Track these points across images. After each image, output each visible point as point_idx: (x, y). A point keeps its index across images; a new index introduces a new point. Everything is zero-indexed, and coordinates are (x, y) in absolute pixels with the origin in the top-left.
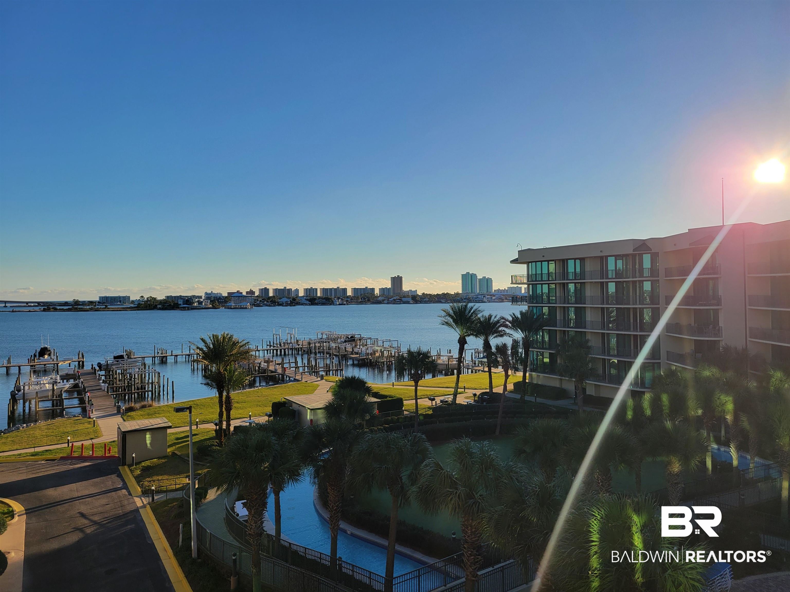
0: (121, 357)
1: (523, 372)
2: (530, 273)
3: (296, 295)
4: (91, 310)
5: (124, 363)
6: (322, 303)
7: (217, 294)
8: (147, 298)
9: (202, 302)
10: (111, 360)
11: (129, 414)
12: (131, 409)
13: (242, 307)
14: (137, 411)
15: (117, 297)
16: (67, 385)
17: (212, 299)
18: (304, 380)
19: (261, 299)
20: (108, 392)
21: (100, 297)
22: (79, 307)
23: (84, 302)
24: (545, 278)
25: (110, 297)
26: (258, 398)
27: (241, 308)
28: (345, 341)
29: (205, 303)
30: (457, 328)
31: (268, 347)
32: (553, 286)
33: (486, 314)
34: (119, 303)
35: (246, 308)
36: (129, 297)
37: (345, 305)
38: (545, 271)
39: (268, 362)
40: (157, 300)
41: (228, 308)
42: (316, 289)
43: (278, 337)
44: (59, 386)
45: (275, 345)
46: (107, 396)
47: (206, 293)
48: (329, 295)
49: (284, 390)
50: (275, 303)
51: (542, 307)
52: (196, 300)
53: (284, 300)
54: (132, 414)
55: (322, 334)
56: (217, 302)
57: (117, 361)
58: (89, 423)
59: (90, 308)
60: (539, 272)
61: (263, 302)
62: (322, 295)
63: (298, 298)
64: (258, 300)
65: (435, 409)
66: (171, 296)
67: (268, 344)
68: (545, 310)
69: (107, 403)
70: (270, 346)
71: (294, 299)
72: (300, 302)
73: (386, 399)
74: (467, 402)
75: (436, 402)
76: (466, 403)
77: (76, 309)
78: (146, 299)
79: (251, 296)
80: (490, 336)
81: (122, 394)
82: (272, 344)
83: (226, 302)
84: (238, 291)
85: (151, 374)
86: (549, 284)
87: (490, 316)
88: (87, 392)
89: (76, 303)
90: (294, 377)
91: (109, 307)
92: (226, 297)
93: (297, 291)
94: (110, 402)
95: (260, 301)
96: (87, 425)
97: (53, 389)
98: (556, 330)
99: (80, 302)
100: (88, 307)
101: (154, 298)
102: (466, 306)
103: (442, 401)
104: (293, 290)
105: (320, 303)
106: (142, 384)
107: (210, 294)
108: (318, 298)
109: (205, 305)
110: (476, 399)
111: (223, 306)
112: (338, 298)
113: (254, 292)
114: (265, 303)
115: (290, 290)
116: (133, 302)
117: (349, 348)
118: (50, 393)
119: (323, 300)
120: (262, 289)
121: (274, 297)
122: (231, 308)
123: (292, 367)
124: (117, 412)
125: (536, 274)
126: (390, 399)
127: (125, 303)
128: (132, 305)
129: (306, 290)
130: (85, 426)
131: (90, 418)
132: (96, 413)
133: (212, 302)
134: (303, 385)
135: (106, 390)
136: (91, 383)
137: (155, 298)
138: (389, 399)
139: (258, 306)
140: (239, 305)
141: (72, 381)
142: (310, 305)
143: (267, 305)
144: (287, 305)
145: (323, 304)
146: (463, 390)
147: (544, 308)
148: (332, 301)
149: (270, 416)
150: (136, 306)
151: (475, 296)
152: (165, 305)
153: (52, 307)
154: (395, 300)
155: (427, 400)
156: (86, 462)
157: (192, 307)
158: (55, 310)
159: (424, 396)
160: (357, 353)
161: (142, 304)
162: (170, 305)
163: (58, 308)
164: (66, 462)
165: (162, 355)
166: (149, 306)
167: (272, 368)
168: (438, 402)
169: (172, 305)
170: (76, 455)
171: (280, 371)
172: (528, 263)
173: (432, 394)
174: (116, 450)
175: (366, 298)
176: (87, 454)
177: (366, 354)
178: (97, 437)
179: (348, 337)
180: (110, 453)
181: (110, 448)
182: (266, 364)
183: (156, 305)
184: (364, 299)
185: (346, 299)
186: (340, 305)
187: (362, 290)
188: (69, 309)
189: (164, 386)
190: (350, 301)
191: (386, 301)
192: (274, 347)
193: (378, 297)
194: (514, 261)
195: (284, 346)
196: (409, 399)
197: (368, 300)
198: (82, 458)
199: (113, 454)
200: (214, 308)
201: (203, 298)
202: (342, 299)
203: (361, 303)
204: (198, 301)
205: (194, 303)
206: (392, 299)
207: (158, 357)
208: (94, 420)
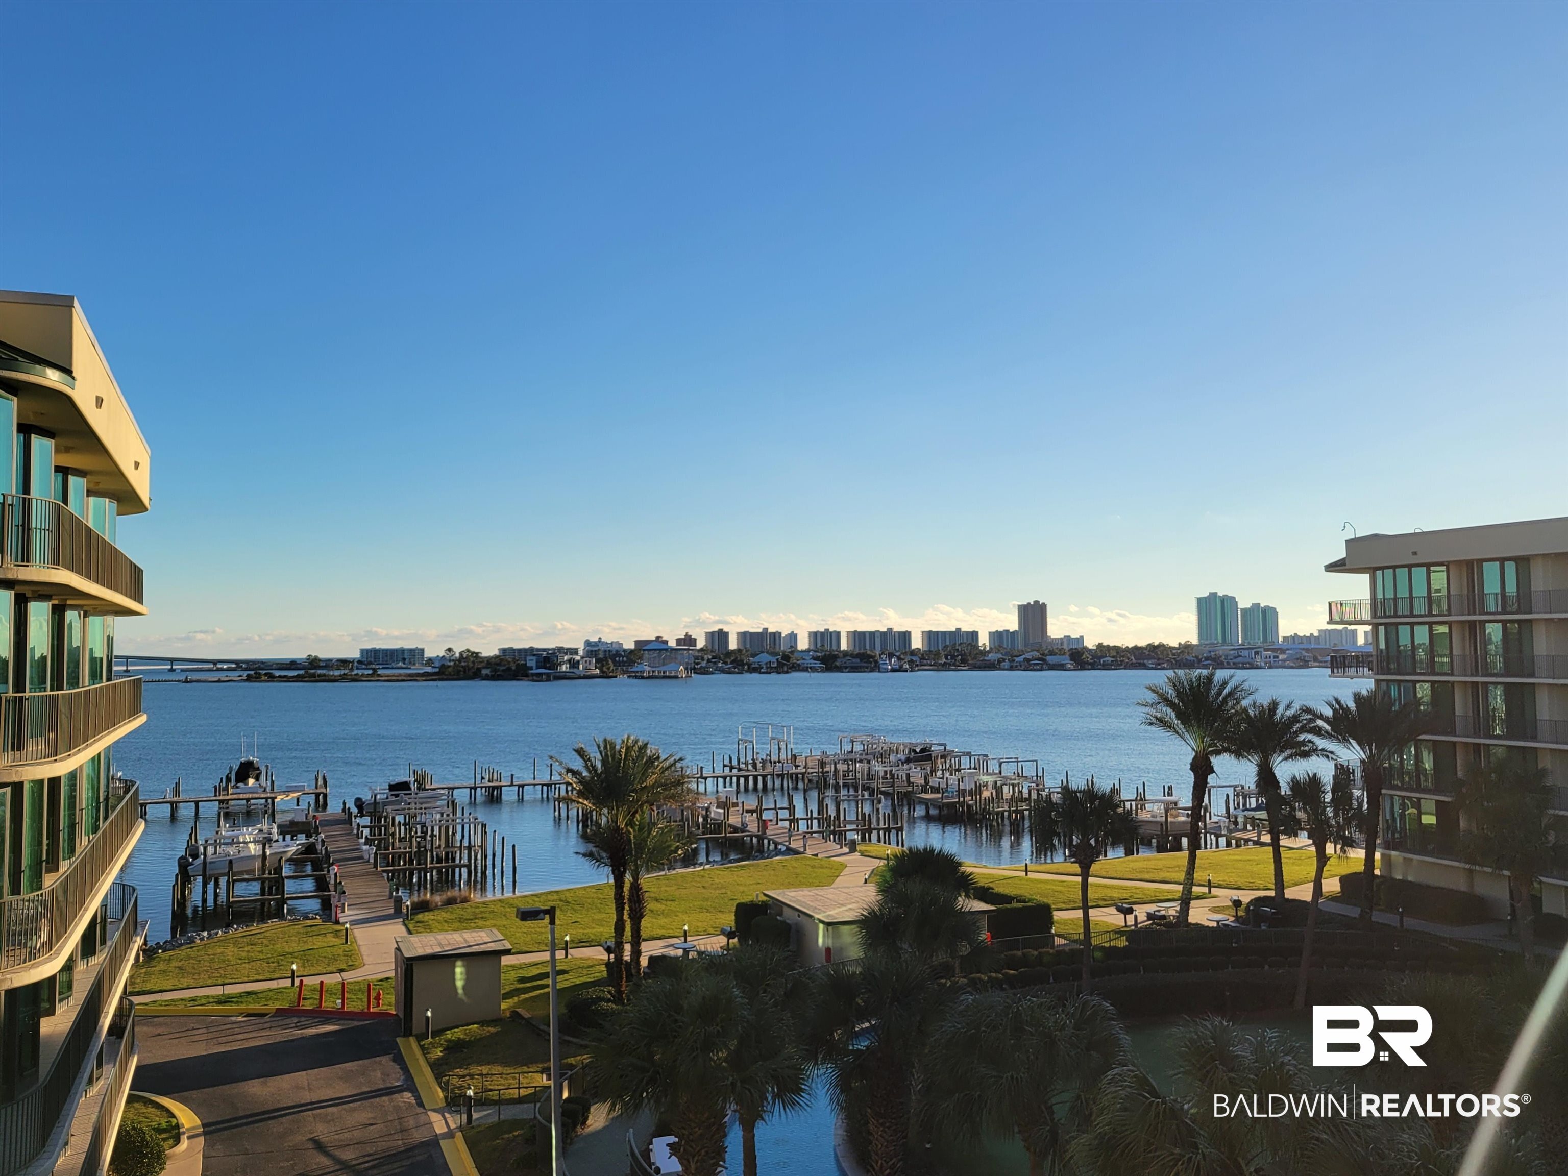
0: (404, 786)
1: (1367, 849)
2: (1380, 596)
3: (792, 647)
4: (343, 678)
5: (409, 801)
6: (852, 667)
7: (612, 643)
8: (461, 654)
9: (578, 662)
10: (384, 793)
11: (420, 917)
12: (423, 907)
13: (668, 674)
14: (436, 912)
15: (397, 650)
16: (293, 847)
17: (601, 656)
18: (809, 852)
19: (710, 657)
20: (375, 866)
21: (362, 651)
22: (319, 672)
23: (330, 660)
24: (1421, 607)
25: (383, 650)
26: (703, 890)
27: (665, 677)
28: (908, 761)
29: (585, 665)
30: (1186, 734)
31: (727, 770)
32: (1444, 630)
33: (1264, 699)
34: (400, 664)
35: (676, 677)
36: (422, 651)
37: (906, 671)
38: (1420, 592)
39: (725, 805)
40: (481, 658)
41: (636, 677)
42: (838, 634)
43: (750, 746)
45: (742, 766)
46: (373, 874)
47: (588, 643)
48: (868, 647)
49: (764, 873)
50: (743, 665)
51: (1415, 682)
52: (566, 658)
53: (764, 658)
54: (426, 919)
55: (852, 742)
56: (610, 662)
57: (397, 796)
58: (336, 934)
59: (340, 676)
60: (1403, 593)
61: (715, 663)
62: (851, 648)
63: (796, 654)
64: (703, 659)
65: (1134, 935)
66: (511, 649)
67: (727, 762)
68: (1423, 691)
69: (374, 891)
70: (732, 768)
71: (786, 657)
72: (799, 665)
73: (1009, 906)
74: (1218, 922)
75: (1136, 917)
76: (1215, 924)
77: (313, 675)
78: (457, 655)
79: (688, 650)
80: (1275, 755)
81: (405, 871)
82: (735, 763)
83: (631, 663)
84: (658, 638)
85: (467, 827)
86: (1430, 624)
87: (1274, 705)
88: (333, 864)
89: (314, 662)
90: (787, 844)
91: (380, 672)
92: (632, 651)
93: (793, 637)
94: (380, 888)
95: (709, 661)
96: (331, 940)
97: (264, 856)
98: (1454, 743)
99: (320, 660)
100: (337, 673)
101: (474, 653)
102: (1210, 679)
103: (1150, 916)
104: (783, 635)
105: (846, 668)
106: (448, 850)
107: (595, 644)
108: (841, 655)
109: (586, 668)
110: (1240, 913)
111: (624, 673)
112: (891, 656)
113: (695, 640)
114: (720, 665)
115: (776, 636)
116: (430, 661)
117: (917, 775)
118: (258, 864)
119: (854, 660)
120: (713, 633)
121: (739, 651)
122: (643, 678)
123: (781, 820)
124: (395, 912)
125: (1396, 599)
126: (1020, 905)
127: (414, 664)
128: (429, 669)
129: (814, 636)
130: (326, 941)
131: (337, 922)
132: (351, 912)
133: (601, 662)
134: (809, 862)
135: (372, 861)
136: (342, 844)
137: (477, 654)
138: (1016, 905)
139: (704, 672)
140: (659, 669)
141: (302, 838)
142: (822, 671)
143: (723, 671)
144: (770, 670)
145: (854, 669)
146: (1206, 890)
147: (1418, 686)
148: (876, 662)
149: (730, 935)
150: (437, 670)
151: (1232, 652)
152: (497, 670)
153: (264, 672)
154: (1028, 660)
155: (1113, 910)
156: (328, 1024)
157: (558, 674)
158: (271, 678)
159: (1105, 900)
160: (936, 790)
161: (449, 666)
162: (509, 669)
163: (277, 673)
164: (288, 1021)
165: (491, 784)
166: (465, 672)
167: (734, 820)
168: (1142, 917)
169: (514, 668)
170: (307, 1005)
171: (753, 827)
172: (1372, 571)
173: (1125, 896)
174: (392, 999)
175: (957, 656)
176: (331, 1004)
177: (958, 791)
178: (352, 967)
179: (915, 751)
180: (378, 1005)
181: (379, 994)
182: (721, 811)
183: (479, 670)
184: (953, 657)
185: (909, 658)
186: (893, 670)
187: (948, 636)
188: (298, 676)
189: (494, 855)
190: (918, 663)
191: (1006, 664)
192: (740, 770)
193: (984, 653)
194: (1336, 567)
195: (763, 767)
196: (1068, 907)
197: (964, 661)
198: (321, 1015)
199: (385, 1008)
200: (604, 676)
201: (581, 653)
202: (899, 659)
203: (945, 667)
204: (569, 661)
205: (560, 664)
206: (1021, 659)
207: (482, 787)
208: (347, 929)
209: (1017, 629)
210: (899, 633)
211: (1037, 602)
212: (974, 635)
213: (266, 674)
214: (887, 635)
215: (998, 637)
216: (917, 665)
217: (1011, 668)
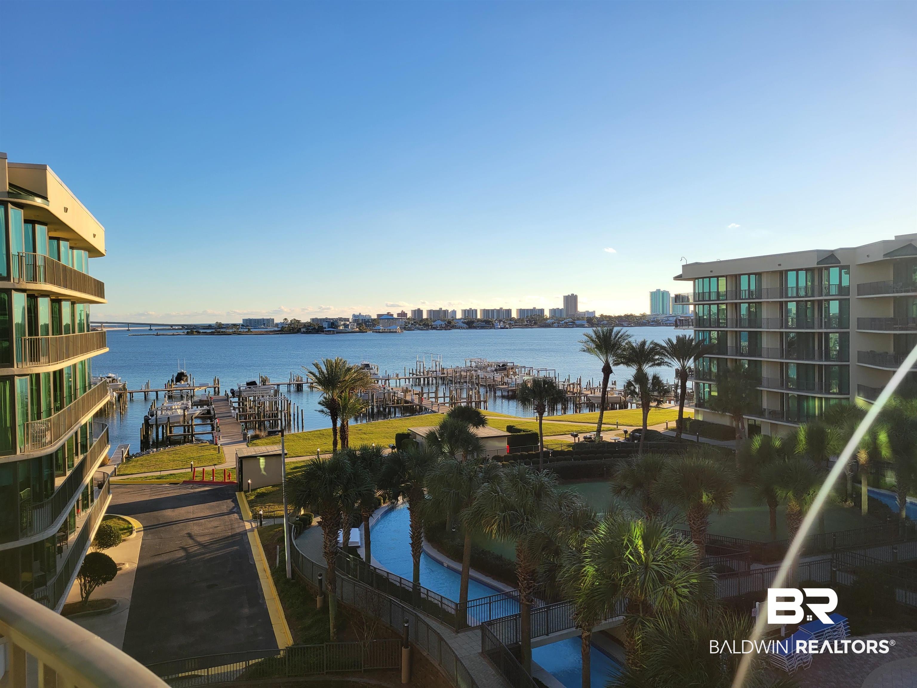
0: (253, 383)
1: (680, 406)
2: (697, 291)
3: (453, 317)
4: (234, 333)
5: (256, 390)
6: (482, 327)
7: (366, 316)
8: (291, 321)
9: (348, 325)
10: (244, 387)
11: (255, 442)
12: (256, 437)
13: (392, 331)
14: (262, 440)
15: (261, 319)
16: (198, 411)
17: (360, 322)
18: (440, 412)
19: (413, 322)
20: (237, 420)
21: (244, 320)
22: (222, 330)
23: (228, 324)
24: (713, 297)
25: (254, 319)
26: (387, 429)
27: (390, 332)
28: (496, 370)
29: (351, 326)
30: (601, 355)
31: (411, 375)
32: (724, 307)
34: (263, 326)
35: (396, 332)
36: (273, 319)
37: (507, 328)
38: (714, 289)
39: (406, 391)
40: (301, 323)
41: (376, 332)
42: (476, 311)
43: (422, 364)
44: (191, 411)
45: (418, 373)
46: (235, 423)
47: (354, 316)
48: (490, 317)
49: (417, 421)
50: (429, 326)
51: (710, 331)
52: (342, 323)
53: (438, 323)
54: (257, 442)
55: (471, 362)
56: (364, 325)
57: (250, 388)
58: (215, 449)
59: (232, 332)
60: (706, 290)
61: (415, 325)
62: (482, 318)
63: (455, 321)
64: (409, 323)
65: (576, 446)
66: (316, 319)
67: (411, 372)
68: (714, 335)
69: (235, 430)
70: (413, 374)
71: (449, 322)
72: (456, 326)
73: (519, 434)
74: (615, 440)
75: (579, 438)
76: (613, 441)
77: (219, 332)
78: (289, 322)
79: (401, 319)
80: (645, 365)
81: (253, 421)
82: (414, 372)
83: (374, 325)
84: (388, 313)
85: (283, 401)
86: (718, 304)
87: (644, 343)
88: (216, 419)
89: (220, 326)
90: (431, 408)
91: (252, 330)
92: (374, 320)
93: (454, 312)
94: (238, 429)
95: (412, 324)
96: (212, 452)
97: (184, 415)
98: (727, 359)
99: (223, 325)
100: (231, 331)
101: (297, 320)
102: (611, 331)
103: (585, 438)
104: (449, 311)
105: (478, 327)
106: (272, 412)
107: (358, 316)
108: (476, 321)
109: (352, 328)
110: (627, 436)
111: (371, 330)
112: (500, 321)
113: (407, 314)
114: (417, 326)
115: (446, 312)
116: (277, 325)
117: (498, 377)
118: (181, 419)
119: (482, 323)
120: (415, 311)
121: (427, 319)
122: (379, 332)
123: (430, 398)
124: (244, 440)
125: (703, 292)
126: (524, 433)
127: (269, 326)
128: (276, 329)
129: (464, 312)
130: (211, 452)
131: (216, 444)
132: (223, 440)
133: (359, 325)
134: (438, 416)
135: (236, 417)
136: (224, 410)
137: (299, 321)
138: (522, 433)
139: (410, 329)
140: (387, 328)
141: (205, 407)
142: (467, 329)
143: (419, 329)
144: (441, 328)
145: (482, 328)
146: (616, 426)
147: (712, 332)
148: (493, 324)
149: (393, 448)
150: (280, 329)
151: (665, 318)
152: (309, 329)
153: (195, 330)
154: (566, 323)
155: (570, 436)
156: (206, 487)
157: (338, 331)
158: (199, 333)
159: (569, 432)
160: (506, 383)
161: (285, 327)
162: (315, 328)
163: (202, 331)
164: (188, 486)
165: (297, 383)
166: (293, 330)
167: (408, 398)
168: (582, 439)
169: (317, 328)
170: (197, 479)
171: (416, 401)
172: (694, 279)
173: (579, 430)
174: (235, 476)
175: (532, 321)
176: (208, 479)
177: (516, 384)
178: (220, 463)
179: (499, 366)
180: (229, 479)
181: (230, 474)
182: (403, 394)
183: (300, 329)
184: (530, 321)
185: (509, 322)
186: (501, 328)
187: (529, 312)
188: (212, 332)
189: (294, 415)
190: (514, 324)
191: (556, 325)
192: (417, 375)
193: (547, 319)
194: (678, 278)
195: (428, 374)
196: (552, 435)
197: (535, 323)
198: (203, 483)
199: (232, 480)
200: (361, 331)
201: (351, 321)
202: (504, 322)
203: (526, 326)
204: (344, 324)
205: (339, 326)
206: (563, 322)
207: (294, 384)
208: (219, 447)
209: (563, 307)
210: (506, 310)
211: (573, 295)
212: (542, 311)
213: (196, 331)
214: (499, 311)
215: (554, 312)
216: (513, 326)
217: (558, 327)
